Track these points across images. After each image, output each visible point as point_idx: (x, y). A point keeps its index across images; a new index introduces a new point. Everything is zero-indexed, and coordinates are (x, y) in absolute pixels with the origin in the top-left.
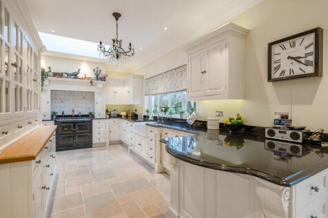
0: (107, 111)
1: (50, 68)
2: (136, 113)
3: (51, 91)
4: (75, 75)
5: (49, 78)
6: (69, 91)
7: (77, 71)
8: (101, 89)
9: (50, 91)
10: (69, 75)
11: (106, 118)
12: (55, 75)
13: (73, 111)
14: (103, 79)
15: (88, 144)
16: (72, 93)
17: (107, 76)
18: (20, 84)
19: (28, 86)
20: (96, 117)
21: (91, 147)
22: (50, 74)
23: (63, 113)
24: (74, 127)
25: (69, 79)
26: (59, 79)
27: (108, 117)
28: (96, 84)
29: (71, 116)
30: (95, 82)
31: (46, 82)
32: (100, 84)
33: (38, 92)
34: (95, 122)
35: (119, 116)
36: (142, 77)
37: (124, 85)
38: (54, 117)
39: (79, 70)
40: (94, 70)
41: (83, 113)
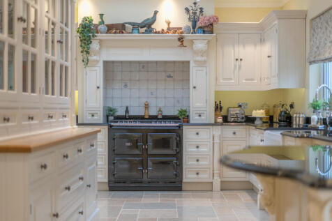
0: (218, 108)
1: (101, 15)
2: (291, 112)
3: (106, 63)
4: (148, 26)
5: (100, 36)
6: (139, 62)
7: (151, 16)
8: (203, 53)
9: (101, 65)
10: (136, 26)
11: (216, 124)
12: (111, 28)
13: (147, 106)
14: (208, 28)
15: (173, 184)
16: (144, 65)
17: (216, 20)
18: (32, 50)
19: (47, 52)
20: (191, 122)
21: (179, 189)
22: (102, 28)
23: (127, 111)
24: (146, 142)
25: (136, 36)
26: (119, 36)
27: (220, 120)
28: (192, 42)
29: (141, 118)
30: (188, 37)
31: (95, 46)
32: (200, 41)
33: (68, 64)
34: (189, 134)
35: (250, 120)
36: (303, 15)
37: (262, 41)
38: (111, 118)
39: (156, 13)
40: (187, 10)
41: (167, 113)
